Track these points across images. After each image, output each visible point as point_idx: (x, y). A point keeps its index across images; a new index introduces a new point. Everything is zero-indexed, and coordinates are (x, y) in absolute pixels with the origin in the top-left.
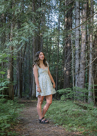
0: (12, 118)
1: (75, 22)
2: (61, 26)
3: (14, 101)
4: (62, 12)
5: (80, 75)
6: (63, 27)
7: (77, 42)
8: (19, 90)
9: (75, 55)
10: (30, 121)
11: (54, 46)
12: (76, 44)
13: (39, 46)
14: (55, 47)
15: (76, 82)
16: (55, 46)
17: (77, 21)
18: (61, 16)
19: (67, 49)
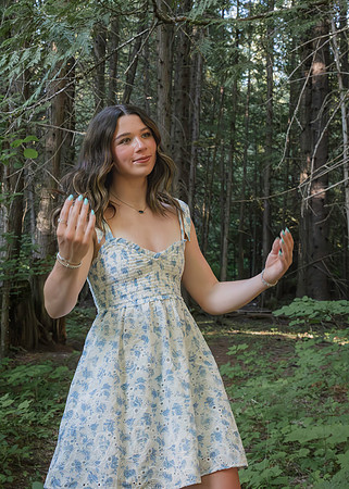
11: (249, 77)
13: (188, 82)
14: (254, 81)
16: (256, 76)
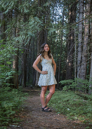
0: (17, 105)
1: (79, 15)
2: (65, 19)
3: (18, 89)
4: (66, 5)
5: (82, 67)
6: (67, 20)
7: (80, 35)
8: (23, 80)
9: (77, 48)
10: (34, 109)
12: (79, 37)
14: (58, 39)
15: (78, 74)
17: (81, 15)
18: (66, 10)
19: (70, 42)
